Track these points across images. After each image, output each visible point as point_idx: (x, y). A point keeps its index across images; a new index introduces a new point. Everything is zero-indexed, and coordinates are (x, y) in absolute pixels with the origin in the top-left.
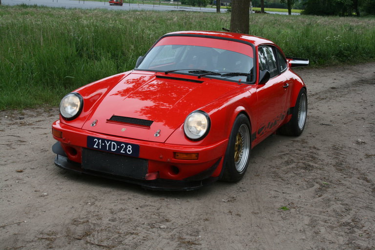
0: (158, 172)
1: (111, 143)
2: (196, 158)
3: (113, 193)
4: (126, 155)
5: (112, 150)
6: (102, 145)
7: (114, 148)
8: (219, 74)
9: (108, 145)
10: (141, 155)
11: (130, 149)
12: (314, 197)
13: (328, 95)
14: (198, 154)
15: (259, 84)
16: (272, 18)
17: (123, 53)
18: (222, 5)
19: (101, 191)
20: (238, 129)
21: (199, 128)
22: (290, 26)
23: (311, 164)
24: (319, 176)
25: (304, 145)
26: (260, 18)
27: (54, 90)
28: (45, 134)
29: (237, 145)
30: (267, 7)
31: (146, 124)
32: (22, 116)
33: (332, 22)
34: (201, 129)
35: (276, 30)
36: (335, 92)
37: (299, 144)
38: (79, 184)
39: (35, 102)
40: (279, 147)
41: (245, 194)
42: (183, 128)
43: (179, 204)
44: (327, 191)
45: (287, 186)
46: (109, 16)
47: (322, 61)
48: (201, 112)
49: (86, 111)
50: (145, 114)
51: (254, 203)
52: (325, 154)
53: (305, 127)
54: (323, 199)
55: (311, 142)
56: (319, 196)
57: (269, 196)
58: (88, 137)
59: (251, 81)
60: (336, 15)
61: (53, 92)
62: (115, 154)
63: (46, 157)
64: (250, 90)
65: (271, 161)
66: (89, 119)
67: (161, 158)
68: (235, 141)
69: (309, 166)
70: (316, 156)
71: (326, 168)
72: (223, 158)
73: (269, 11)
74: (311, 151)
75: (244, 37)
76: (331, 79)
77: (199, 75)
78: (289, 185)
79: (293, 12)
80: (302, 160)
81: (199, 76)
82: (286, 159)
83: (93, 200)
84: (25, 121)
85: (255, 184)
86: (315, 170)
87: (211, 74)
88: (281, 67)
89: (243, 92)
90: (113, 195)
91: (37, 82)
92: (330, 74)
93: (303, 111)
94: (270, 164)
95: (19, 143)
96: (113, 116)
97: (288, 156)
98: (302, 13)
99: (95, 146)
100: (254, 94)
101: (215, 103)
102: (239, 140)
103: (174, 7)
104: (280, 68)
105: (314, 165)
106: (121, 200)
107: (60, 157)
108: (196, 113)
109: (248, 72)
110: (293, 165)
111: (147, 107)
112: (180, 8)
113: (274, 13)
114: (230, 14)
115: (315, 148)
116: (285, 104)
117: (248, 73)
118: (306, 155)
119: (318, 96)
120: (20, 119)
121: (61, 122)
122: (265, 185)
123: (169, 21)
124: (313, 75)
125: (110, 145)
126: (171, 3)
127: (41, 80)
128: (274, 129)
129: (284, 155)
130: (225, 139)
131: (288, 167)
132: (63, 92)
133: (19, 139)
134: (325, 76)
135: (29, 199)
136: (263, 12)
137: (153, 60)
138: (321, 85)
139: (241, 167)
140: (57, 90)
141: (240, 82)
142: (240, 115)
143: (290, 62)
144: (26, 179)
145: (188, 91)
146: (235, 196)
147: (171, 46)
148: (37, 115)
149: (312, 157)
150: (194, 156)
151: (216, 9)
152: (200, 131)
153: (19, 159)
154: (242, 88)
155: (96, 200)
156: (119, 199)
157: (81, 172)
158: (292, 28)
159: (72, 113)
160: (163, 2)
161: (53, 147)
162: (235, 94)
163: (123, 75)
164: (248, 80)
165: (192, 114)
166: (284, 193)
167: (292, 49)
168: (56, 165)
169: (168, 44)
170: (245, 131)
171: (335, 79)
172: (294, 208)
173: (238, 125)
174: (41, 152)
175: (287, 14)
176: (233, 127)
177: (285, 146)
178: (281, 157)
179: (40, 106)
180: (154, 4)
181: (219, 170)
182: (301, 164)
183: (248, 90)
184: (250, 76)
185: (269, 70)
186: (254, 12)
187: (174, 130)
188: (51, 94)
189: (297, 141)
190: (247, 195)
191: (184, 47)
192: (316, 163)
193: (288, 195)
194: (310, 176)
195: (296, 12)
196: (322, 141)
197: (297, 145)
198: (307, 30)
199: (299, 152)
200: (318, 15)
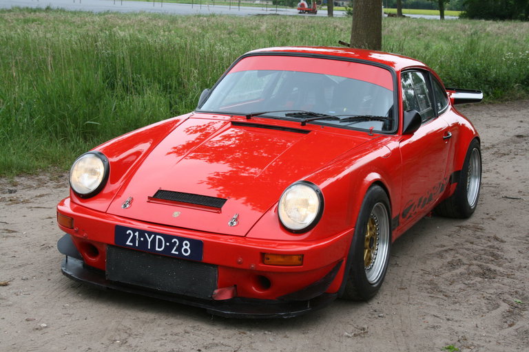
0: (235, 286)
1: (155, 238)
2: (300, 262)
3: (159, 322)
4: (180, 258)
5: (157, 249)
6: (140, 241)
7: (160, 247)
8: (336, 119)
9: (149, 240)
10: (206, 258)
11: (188, 247)
12: (501, 328)
13: (512, 147)
14: (303, 255)
15: (403, 134)
16: (415, 25)
17: (180, 84)
18: (336, 5)
19: (138, 318)
20: (370, 212)
21: (303, 211)
22: (444, 37)
23: (493, 267)
24: (506, 289)
25: (479, 233)
26: (396, 25)
27: (67, 143)
28: (50, 218)
29: (368, 239)
30: (406, 8)
31: (214, 204)
32: (14, 188)
33: (509, 29)
34: (308, 212)
35: (423, 43)
36: (524, 143)
37: (470, 232)
38: (101, 305)
39: (36, 163)
40: (436, 238)
41: (383, 321)
42: (277, 211)
43: (271, 342)
44: (522, 316)
45: (453, 307)
46: (160, 24)
47: (499, 92)
48: (308, 183)
49: (113, 182)
50: (214, 186)
51: (399, 339)
52: (515, 248)
53: (479, 202)
54: (517, 330)
55: (490, 228)
56: (510, 326)
57: (425, 325)
58: (117, 227)
59: (390, 129)
60: (516, 19)
61: (65, 148)
62: (162, 256)
63: (48, 259)
64: (388, 145)
65: (425, 263)
66: (118, 196)
67: (240, 263)
68: (365, 232)
69: (489, 270)
70: (499, 253)
71: (518, 274)
72: (344, 262)
73: (409, 14)
74: (490, 244)
75: (375, 56)
76: (515, 121)
77: (303, 120)
78: (458, 304)
79: (447, 15)
80: (476, 260)
81: (302, 122)
82: (449, 259)
83: (124, 336)
84: (18, 196)
85: (399, 303)
86: (498, 278)
87: (324, 119)
88: (439, 104)
89: (376, 148)
90: (159, 326)
91: (39, 131)
92: (513, 113)
93: (475, 177)
94: (423, 267)
95: (5, 234)
96: (160, 191)
97: (452, 252)
98: (461, 17)
99: (128, 243)
100: (396, 151)
101: (330, 167)
102: (371, 229)
103: (261, 8)
104: (437, 107)
105: (497, 268)
106: (171, 335)
107: (71, 260)
108: (299, 186)
109: (385, 114)
110: (462, 269)
111: (218, 174)
112: (270, 10)
113: (418, 16)
114: (351, 19)
115: (496, 239)
116: (444, 165)
117: (384, 116)
118: (483, 252)
119: (496, 149)
120: (11, 192)
121: (72, 202)
122: (416, 306)
123: (253, 31)
124: (485, 115)
125: (153, 241)
126: (257, 2)
127: (46, 128)
128: (429, 207)
129: (446, 251)
130: (347, 230)
131: (454, 272)
132: (81, 147)
133: (6, 227)
134: (504, 116)
135: (16, 335)
136: (400, 14)
137: (227, 94)
138: (498, 132)
139: (374, 275)
140: (73, 143)
141: (371, 131)
142: (373, 188)
143: (451, 97)
144: (14, 299)
145: (284, 146)
146: (365, 326)
147: (256, 71)
148: (39, 186)
149: (493, 255)
150: (295, 259)
151: (326, 12)
152: (305, 217)
153: (3, 262)
154: (374, 141)
155: (130, 335)
156: (169, 333)
157: (104, 286)
158: (447, 39)
159: (91, 186)
160: (244, 2)
161: (60, 243)
162: (363, 151)
163: (178, 121)
164: (384, 128)
165: (293, 187)
166: (448, 320)
167: (451, 73)
168: (64, 273)
169: (252, 69)
170: (381, 215)
171: (521, 122)
172: (469, 348)
173: (370, 205)
174: (41, 249)
175: (439, 17)
176: (362, 209)
177: (445, 235)
178: (440, 255)
179: (44, 170)
180: (230, 4)
181: (338, 282)
182: (475, 268)
183: (385, 144)
184: (387, 122)
185: (419, 111)
186: (386, 15)
187: (261, 214)
188: (62, 149)
189: (467, 227)
190: (387, 324)
191: (277, 73)
192: (500, 266)
193: (457, 324)
194: (492, 288)
195: (452, 15)
196: (507, 226)
197: (467, 234)
198: (472, 43)
199: (469, 245)
200: (487, 19)
